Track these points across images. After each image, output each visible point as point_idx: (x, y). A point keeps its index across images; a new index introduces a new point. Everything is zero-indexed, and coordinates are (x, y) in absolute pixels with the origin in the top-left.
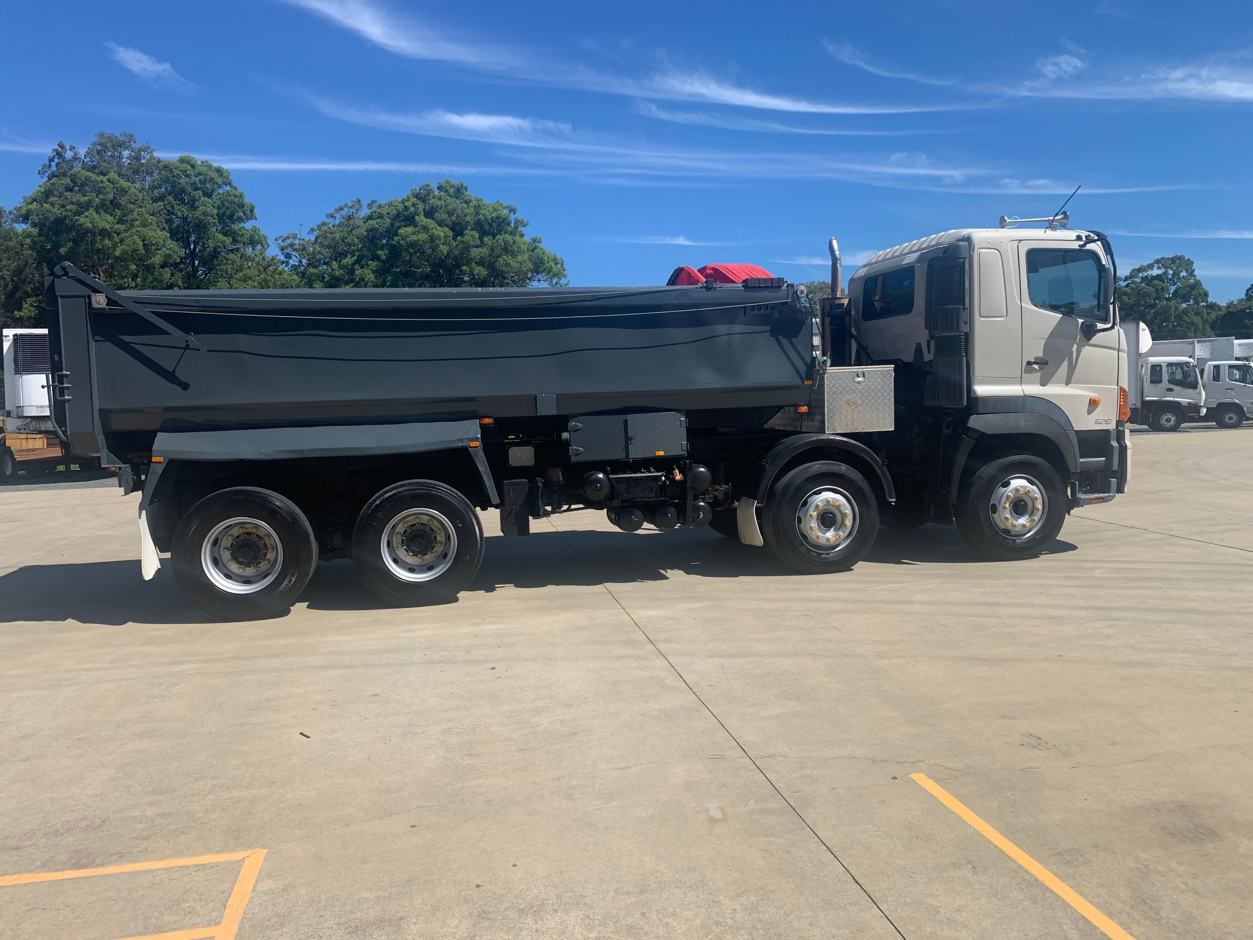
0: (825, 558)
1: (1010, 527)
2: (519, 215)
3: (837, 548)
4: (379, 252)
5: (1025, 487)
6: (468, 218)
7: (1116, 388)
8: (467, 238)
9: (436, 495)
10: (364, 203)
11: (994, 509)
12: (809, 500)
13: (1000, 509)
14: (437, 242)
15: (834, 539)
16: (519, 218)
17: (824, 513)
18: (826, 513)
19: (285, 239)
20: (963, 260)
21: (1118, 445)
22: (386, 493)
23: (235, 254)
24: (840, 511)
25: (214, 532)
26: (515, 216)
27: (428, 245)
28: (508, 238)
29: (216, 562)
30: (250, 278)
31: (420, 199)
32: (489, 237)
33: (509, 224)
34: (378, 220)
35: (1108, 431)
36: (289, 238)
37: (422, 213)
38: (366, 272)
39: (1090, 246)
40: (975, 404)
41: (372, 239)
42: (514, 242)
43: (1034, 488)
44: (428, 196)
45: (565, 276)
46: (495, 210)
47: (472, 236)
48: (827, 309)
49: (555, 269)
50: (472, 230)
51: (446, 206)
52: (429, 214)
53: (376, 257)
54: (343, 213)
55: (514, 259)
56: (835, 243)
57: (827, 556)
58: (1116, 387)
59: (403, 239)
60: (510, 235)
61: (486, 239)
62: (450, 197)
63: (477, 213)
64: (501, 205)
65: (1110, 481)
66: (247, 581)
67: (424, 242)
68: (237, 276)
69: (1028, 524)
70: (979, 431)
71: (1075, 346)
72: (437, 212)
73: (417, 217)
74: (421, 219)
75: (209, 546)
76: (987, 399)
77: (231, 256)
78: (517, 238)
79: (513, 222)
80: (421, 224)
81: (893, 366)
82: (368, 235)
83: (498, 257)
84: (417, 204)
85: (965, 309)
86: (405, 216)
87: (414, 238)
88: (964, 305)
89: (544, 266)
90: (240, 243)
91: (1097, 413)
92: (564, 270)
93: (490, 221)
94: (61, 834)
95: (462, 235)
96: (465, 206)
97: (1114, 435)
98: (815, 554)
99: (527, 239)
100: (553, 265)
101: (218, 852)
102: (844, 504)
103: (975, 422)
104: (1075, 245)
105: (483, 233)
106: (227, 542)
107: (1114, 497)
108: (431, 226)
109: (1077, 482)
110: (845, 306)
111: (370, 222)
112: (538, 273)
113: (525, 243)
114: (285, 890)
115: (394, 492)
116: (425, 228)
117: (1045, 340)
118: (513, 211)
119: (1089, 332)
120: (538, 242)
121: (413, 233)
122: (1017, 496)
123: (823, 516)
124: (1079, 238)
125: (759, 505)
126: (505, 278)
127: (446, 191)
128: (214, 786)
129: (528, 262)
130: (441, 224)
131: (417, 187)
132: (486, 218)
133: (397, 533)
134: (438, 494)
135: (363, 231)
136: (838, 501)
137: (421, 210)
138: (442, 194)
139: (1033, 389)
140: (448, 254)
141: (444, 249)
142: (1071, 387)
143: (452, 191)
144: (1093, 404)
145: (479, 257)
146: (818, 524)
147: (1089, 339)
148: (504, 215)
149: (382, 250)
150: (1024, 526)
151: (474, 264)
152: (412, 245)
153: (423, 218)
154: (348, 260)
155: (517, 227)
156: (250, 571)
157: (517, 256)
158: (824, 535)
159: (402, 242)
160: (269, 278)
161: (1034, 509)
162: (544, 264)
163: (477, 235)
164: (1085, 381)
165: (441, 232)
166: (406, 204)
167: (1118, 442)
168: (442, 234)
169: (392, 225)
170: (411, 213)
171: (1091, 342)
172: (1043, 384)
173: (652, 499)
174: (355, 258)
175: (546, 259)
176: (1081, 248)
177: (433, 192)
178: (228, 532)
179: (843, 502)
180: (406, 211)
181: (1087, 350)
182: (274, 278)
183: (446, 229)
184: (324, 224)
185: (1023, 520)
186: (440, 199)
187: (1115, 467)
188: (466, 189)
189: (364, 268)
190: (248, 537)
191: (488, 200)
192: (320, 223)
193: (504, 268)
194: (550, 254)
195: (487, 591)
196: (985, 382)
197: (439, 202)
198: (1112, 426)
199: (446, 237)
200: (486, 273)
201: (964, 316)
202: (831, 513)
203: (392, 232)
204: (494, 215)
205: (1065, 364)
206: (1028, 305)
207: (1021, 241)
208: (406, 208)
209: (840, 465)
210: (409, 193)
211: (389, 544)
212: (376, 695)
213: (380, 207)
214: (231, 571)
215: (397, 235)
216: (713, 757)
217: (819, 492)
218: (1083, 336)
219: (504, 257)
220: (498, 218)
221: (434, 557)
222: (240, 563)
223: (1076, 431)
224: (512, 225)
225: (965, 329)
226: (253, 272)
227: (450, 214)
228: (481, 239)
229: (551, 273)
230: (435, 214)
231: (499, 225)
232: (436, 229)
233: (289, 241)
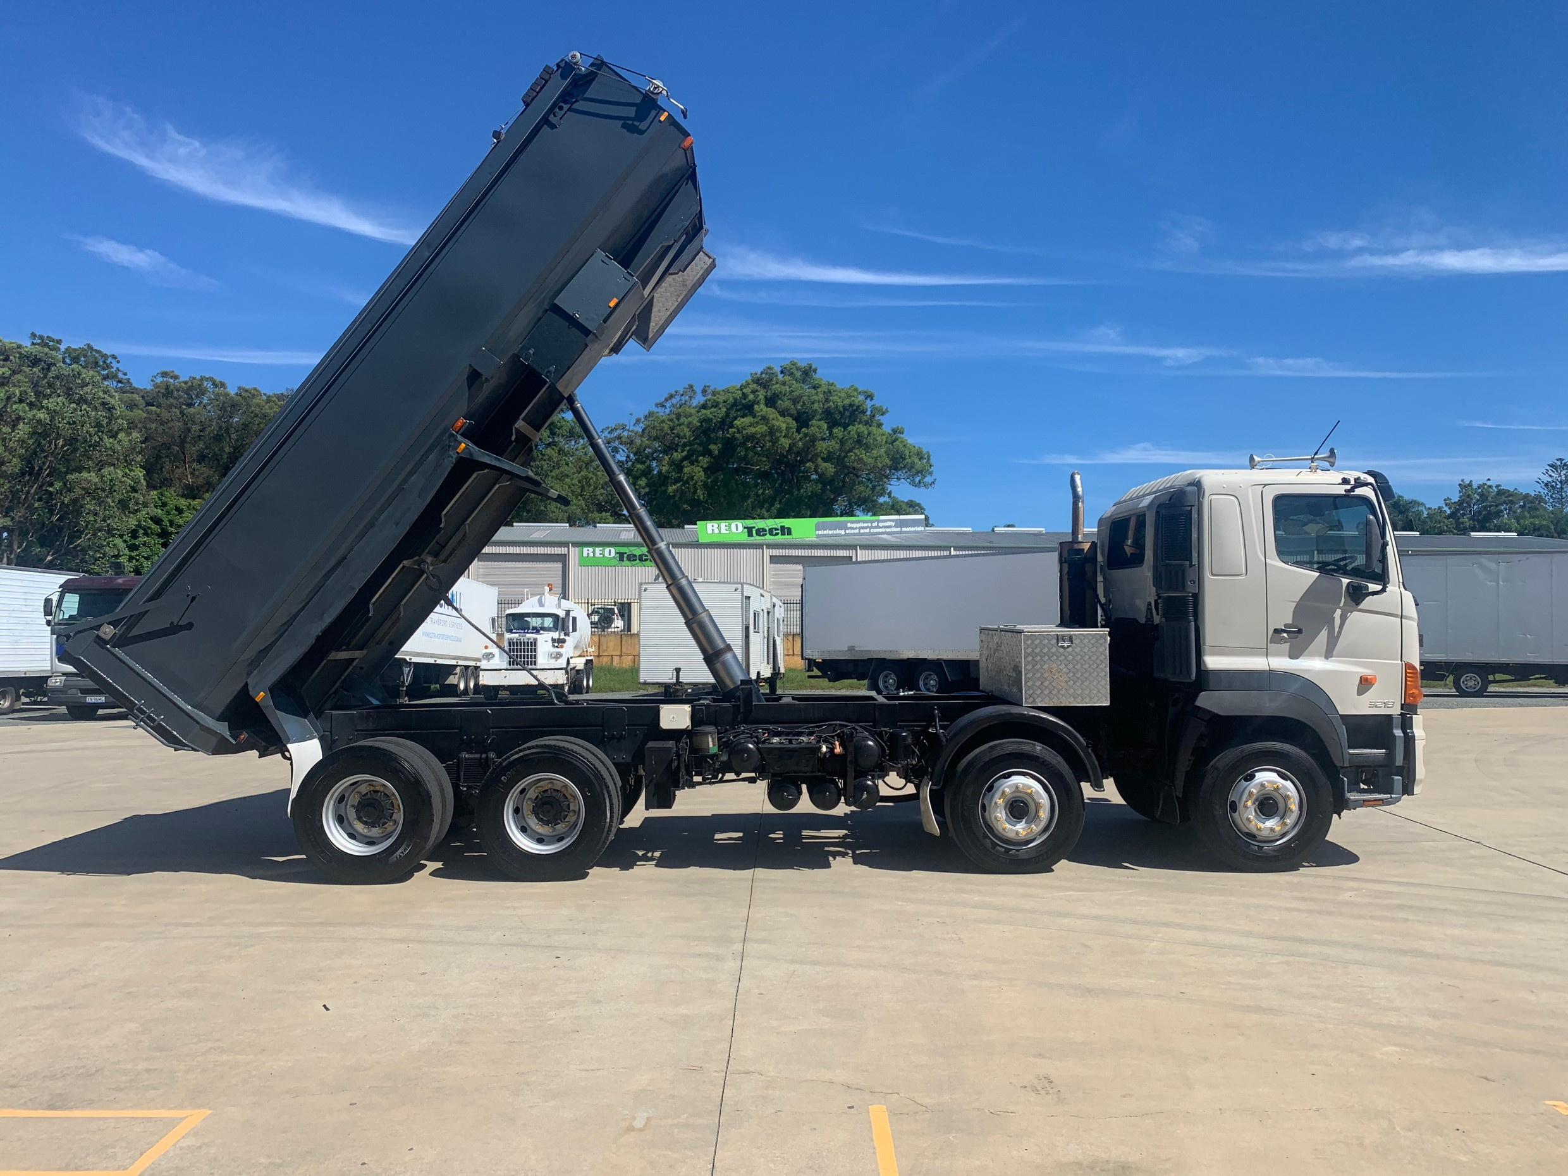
0: (1014, 855)
1: (1254, 831)
2: (877, 402)
3: (1031, 843)
4: (712, 447)
5: (1274, 783)
6: (816, 406)
7: (1399, 664)
8: (813, 430)
9: (564, 759)
10: (698, 389)
11: (1234, 807)
12: (995, 785)
13: (1240, 807)
14: (778, 434)
15: (1025, 833)
16: (877, 405)
17: (1013, 801)
18: (1016, 801)
19: (612, 430)
20: (1189, 508)
21: (1402, 735)
22: (512, 755)
23: (553, 449)
24: (1034, 800)
25: (336, 790)
26: (873, 402)
27: (767, 438)
28: (863, 429)
29: (340, 820)
30: (568, 476)
31: (761, 385)
32: (839, 428)
33: (864, 412)
34: (713, 409)
35: (1390, 716)
36: (616, 429)
37: (763, 401)
38: (695, 470)
39: (1359, 491)
40: (1204, 679)
41: (705, 431)
42: (869, 434)
43: (1288, 784)
44: (771, 380)
45: (931, 474)
46: (849, 396)
47: (819, 427)
48: (1065, 554)
49: (918, 464)
50: (820, 420)
51: (791, 392)
52: (771, 402)
53: (709, 453)
54: (674, 401)
55: (868, 454)
56: (1078, 478)
57: (1017, 853)
58: (1400, 662)
59: (739, 431)
60: (866, 425)
61: (835, 430)
62: (796, 380)
63: (827, 400)
64: (856, 390)
65: (1393, 779)
66: (371, 843)
67: (762, 436)
68: (553, 474)
69: (1277, 829)
70: (1209, 712)
71: (1339, 612)
72: (780, 399)
73: (756, 407)
74: (761, 409)
75: (332, 802)
76: (1218, 673)
77: (549, 451)
78: (873, 429)
79: (869, 410)
80: (760, 414)
81: (1108, 629)
82: (702, 426)
83: (850, 450)
84: (757, 391)
85: (1191, 565)
86: (743, 404)
87: (752, 430)
88: (1191, 561)
89: (905, 462)
90: (558, 436)
91: (1371, 695)
92: (931, 466)
93: (842, 409)
94: (57, 1079)
95: (807, 426)
96: (813, 391)
97: (1397, 721)
98: (1003, 850)
99: (887, 429)
100: (917, 461)
101: (171, 1109)
102: (1037, 792)
103: (1205, 700)
104: (1341, 490)
105: (833, 424)
106: (354, 799)
107: (1399, 800)
108: (771, 416)
109: (1345, 779)
110: (1085, 551)
111: (704, 411)
112: (896, 469)
113: (883, 435)
114: (200, 1147)
115: (521, 754)
116: (764, 418)
117: (1295, 604)
118: (870, 397)
119: (1357, 595)
120: (900, 433)
121: (751, 425)
122: (1263, 792)
123: (1011, 804)
124: (1345, 481)
125: (934, 788)
126: (857, 477)
127: (792, 374)
128: (211, 1048)
129: (886, 457)
130: (783, 413)
131: (758, 370)
132: (837, 406)
133: (529, 799)
134: (567, 758)
135: (695, 421)
136: (1030, 787)
137: (761, 397)
138: (787, 378)
139: (1281, 663)
140: (790, 448)
141: (785, 443)
142: (1332, 661)
143: (798, 374)
144: (1365, 684)
145: (826, 452)
146: (1006, 813)
147: (1358, 604)
148: (859, 402)
149: (715, 444)
150: (1272, 830)
151: (819, 459)
152: (751, 437)
153: (762, 406)
154: (677, 456)
155: (874, 416)
156: (375, 832)
157: (872, 449)
158: (1012, 827)
159: (737, 435)
160: (591, 475)
161: (1286, 811)
162: (905, 459)
163: (825, 426)
164: (1352, 653)
165: (782, 423)
166: (745, 391)
167: (1404, 731)
168: (784, 426)
169: (727, 415)
170: (750, 401)
171: (1361, 607)
172: (1294, 655)
173: (808, 774)
174: (685, 453)
175: (908, 454)
176: (1348, 494)
177: (777, 376)
178: (355, 789)
179: (1036, 790)
180: (745, 399)
181: (1355, 616)
182: (596, 475)
183: (789, 420)
184: (651, 414)
185: (1271, 823)
186: (784, 384)
187: (1399, 760)
188: (815, 371)
189: (693, 465)
190: (374, 795)
191: (842, 385)
192: (646, 413)
193: (855, 464)
194: (914, 447)
195: (622, 869)
196: (1220, 651)
197: (783, 387)
198: (1396, 711)
199: (788, 428)
200: (833, 470)
201: (1191, 574)
202: (1022, 802)
203: (726, 423)
204: (847, 402)
205: (1324, 633)
206: (1275, 562)
207: (1266, 485)
208: (745, 396)
209: (1035, 745)
210: (749, 378)
211: (517, 811)
212: (424, 974)
213: (714, 393)
214: (357, 832)
215: (732, 427)
216: (692, 1068)
217: (1009, 776)
218: (1349, 599)
219: (856, 451)
220: (851, 405)
221: (566, 827)
222: (365, 823)
223: (1344, 717)
224: (868, 413)
225: (1192, 588)
226: (570, 470)
227: (795, 401)
228: (830, 429)
229: (914, 470)
230: (777, 402)
231: (853, 413)
232: (778, 420)
233: (615, 434)
